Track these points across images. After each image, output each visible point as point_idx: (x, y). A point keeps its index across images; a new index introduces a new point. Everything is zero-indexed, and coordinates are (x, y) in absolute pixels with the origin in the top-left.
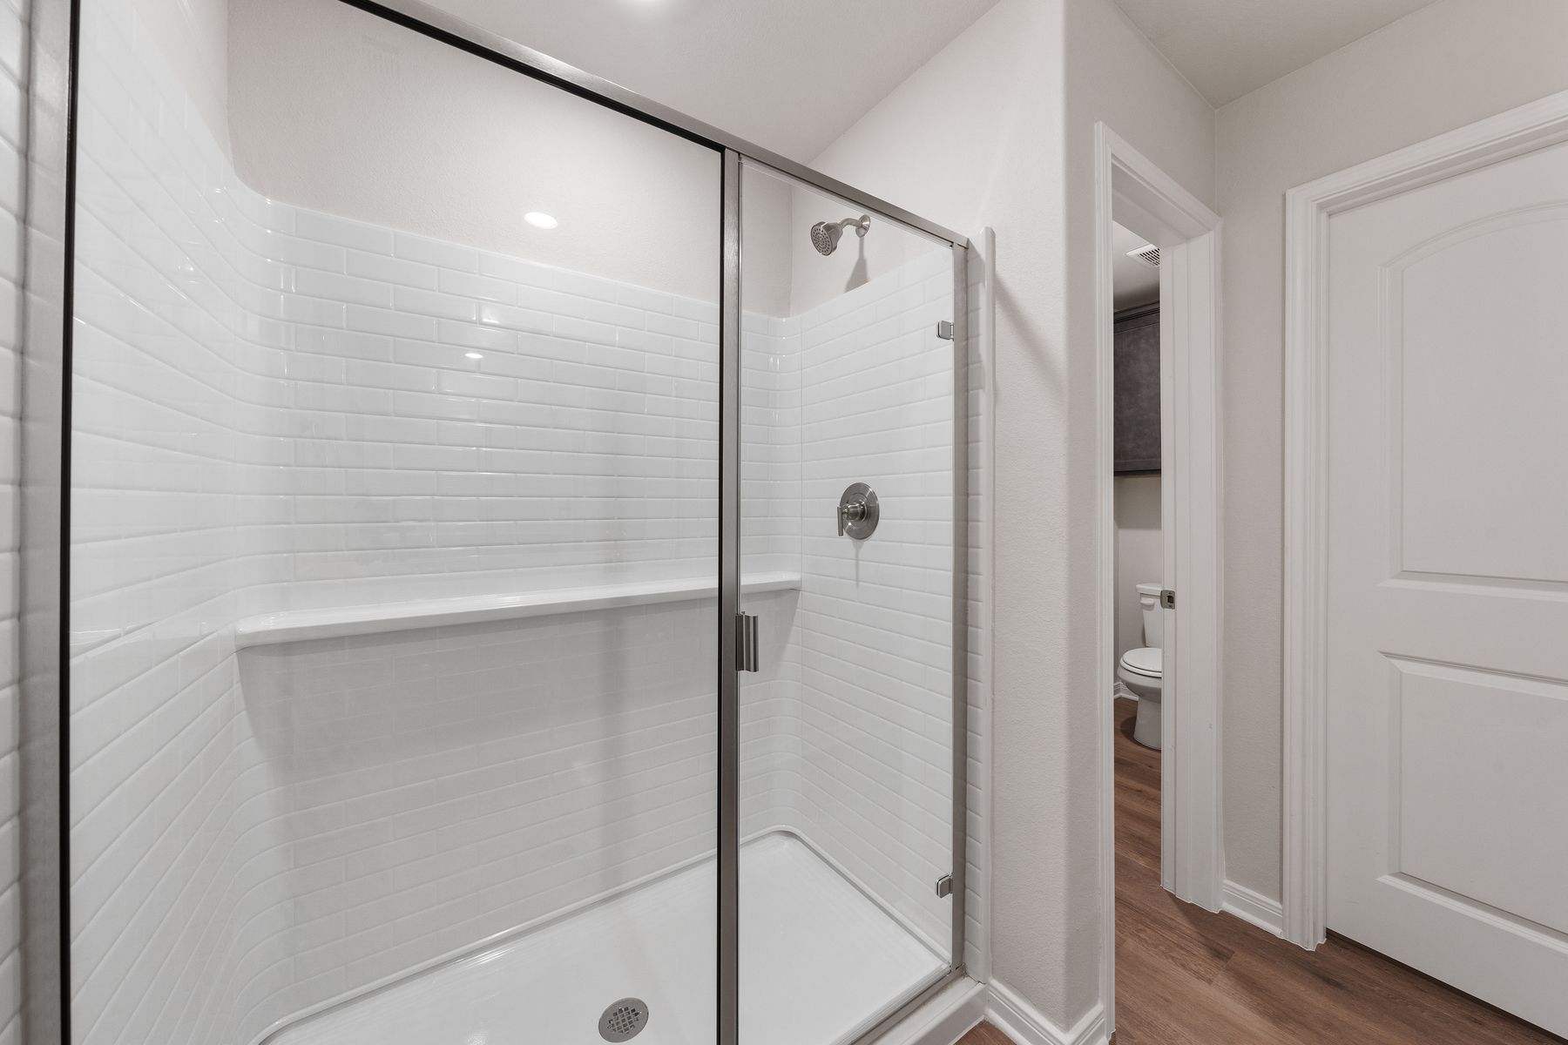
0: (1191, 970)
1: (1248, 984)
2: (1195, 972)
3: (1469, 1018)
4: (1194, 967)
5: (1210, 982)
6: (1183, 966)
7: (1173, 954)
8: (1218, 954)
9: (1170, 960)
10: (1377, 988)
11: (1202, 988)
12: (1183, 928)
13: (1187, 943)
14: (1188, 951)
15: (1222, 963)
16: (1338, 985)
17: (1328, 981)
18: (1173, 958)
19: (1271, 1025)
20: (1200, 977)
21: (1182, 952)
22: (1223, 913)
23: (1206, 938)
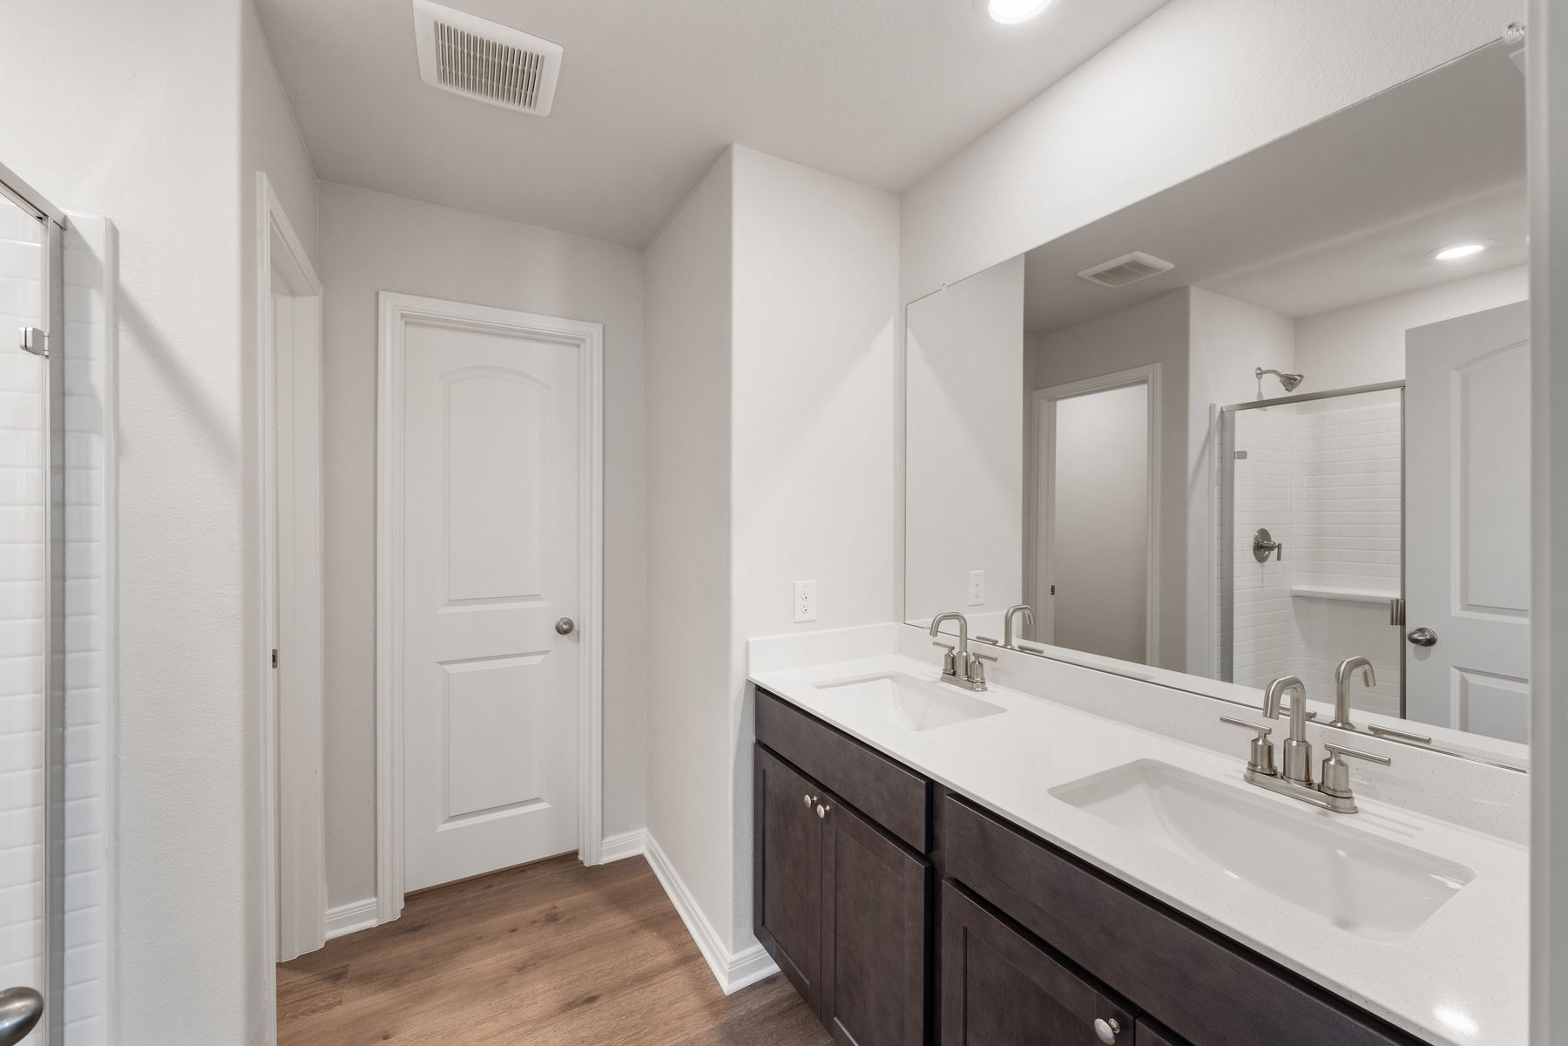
0: (321, 1008)
1: (368, 978)
2: (326, 1007)
3: (486, 888)
4: (323, 1004)
5: (340, 1003)
6: (314, 1011)
7: (302, 1009)
8: (337, 977)
9: (301, 1017)
10: (442, 910)
11: (338, 1012)
12: (300, 982)
13: (306, 992)
14: (313, 996)
15: (343, 980)
16: (421, 927)
17: (415, 929)
18: (302, 1014)
19: (394, 990)
20: (329, 1007)
21: (309, 1000)
22: (328, 943)
23: (323, 973)
